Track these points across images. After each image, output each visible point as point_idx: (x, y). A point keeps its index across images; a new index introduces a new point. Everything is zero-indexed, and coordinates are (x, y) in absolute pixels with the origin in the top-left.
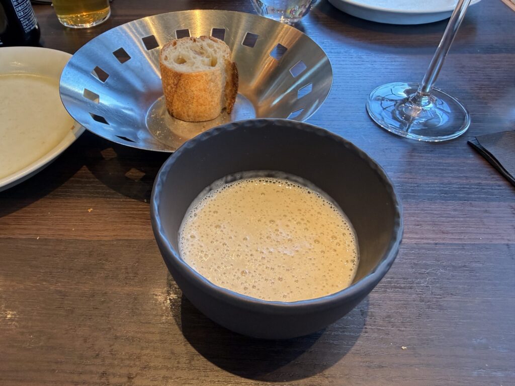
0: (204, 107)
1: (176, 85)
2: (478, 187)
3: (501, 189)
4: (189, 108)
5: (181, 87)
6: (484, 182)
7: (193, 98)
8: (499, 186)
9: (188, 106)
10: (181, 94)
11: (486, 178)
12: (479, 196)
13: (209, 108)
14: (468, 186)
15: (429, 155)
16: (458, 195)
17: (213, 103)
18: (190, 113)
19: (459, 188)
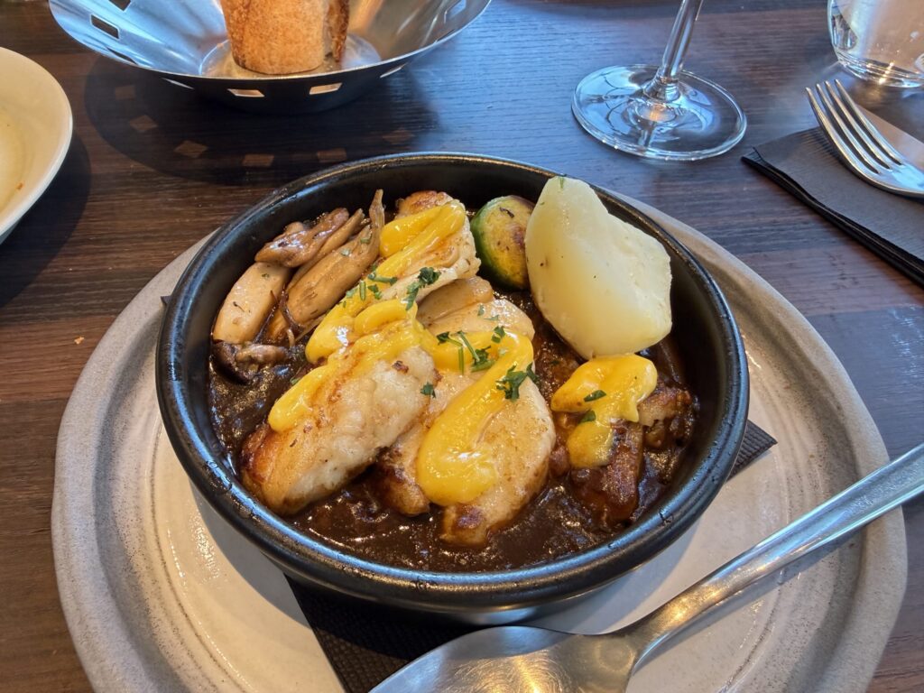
0: (296, 46)
1: (247, 7)
2: (773, 228)
3: (809, 228)
4: (272, 49)
5: (256, 9)
6: (781, 219)
7: (277, 30)
8: (805, 223)
9: (270, 45)
10: (257, 23)
11: (783, 213)
12: (776, 242)
13: (305, 49)
14: (757, 228)
15: (689, 183)
16: (743, 244)
17: (310, 39)
18: (274, 58)
19: (743, 232)
